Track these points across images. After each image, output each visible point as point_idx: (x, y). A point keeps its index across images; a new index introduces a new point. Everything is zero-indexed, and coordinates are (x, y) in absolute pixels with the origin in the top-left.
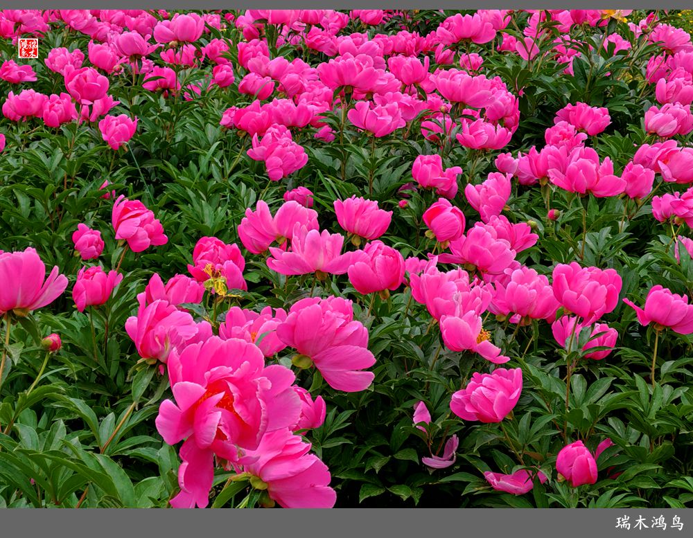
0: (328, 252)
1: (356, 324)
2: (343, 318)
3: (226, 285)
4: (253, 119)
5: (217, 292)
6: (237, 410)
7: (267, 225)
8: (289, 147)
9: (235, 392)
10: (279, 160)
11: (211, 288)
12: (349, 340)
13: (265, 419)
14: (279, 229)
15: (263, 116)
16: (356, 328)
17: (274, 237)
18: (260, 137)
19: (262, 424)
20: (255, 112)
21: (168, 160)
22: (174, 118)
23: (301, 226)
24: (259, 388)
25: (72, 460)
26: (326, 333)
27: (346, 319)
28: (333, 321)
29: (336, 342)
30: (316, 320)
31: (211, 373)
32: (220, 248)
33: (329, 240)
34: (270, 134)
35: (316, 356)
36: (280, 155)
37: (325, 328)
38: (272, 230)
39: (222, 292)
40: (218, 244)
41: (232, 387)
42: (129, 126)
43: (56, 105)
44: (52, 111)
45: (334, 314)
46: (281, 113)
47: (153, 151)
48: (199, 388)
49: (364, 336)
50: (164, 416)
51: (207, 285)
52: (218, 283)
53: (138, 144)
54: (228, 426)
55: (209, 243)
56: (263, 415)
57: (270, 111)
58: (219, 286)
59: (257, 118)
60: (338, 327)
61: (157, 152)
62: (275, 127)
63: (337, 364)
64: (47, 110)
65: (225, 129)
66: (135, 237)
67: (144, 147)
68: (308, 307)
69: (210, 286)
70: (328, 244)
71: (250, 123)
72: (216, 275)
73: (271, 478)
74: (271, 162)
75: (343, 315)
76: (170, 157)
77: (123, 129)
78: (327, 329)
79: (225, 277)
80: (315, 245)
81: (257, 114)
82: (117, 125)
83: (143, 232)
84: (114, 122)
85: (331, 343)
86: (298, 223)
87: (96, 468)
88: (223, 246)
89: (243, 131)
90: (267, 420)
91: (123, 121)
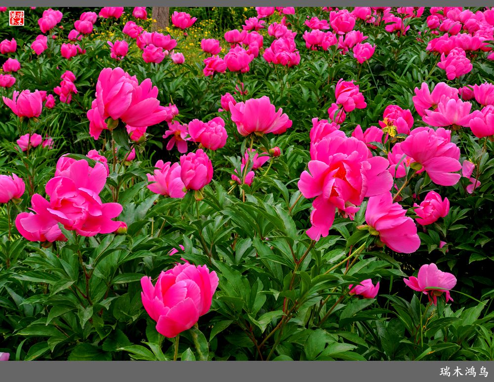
0: (461, 113)
1: (451, 144)
2: (443, 140)
3: (396, 131)
4: (443, 45)
5: (390, 134)
6: (348, 180)
7: (427, 97)
8: (461, 60)
9: (348, 169)
10: (454, 68)
11: (387, 133)
12: (446, 154)
13: (364, 186)
14: (434, 100)
15: (450, 43)
16: (451, 147)
17: (431, 105)
18: (446, 55)
19: (363, 189)
20: (445, 40)
21: (395, 72)
22: (400, 47)
23: (446, 97)
24: (362, 167)
25: (256, 207)
26: (431, 148)
27: (445, 141)
28: (435, 142)
29: (437, 155)
30: (425, 140)
31: (334, 157)
32: (399, 111)
33: (462, 105)
34: (452, 53)
35: (425, 162)
36: (455, 64)
37: (430, 145)
38: (429, 101)
39: (392, 134)
40: (398, 109)
41: (345, 165)
42: (370, 49)
43: (330, 38)
44: (327, 41)
45: (436, 137)
46: (462, 41)
47: (386, 66)
48: (324, 165)
49: (457, 152)
50: (303, 180)
51: (384, 130)
52: (391, 130)
53: (378, 62)
54: (341, 188)
55: (393, 108)
56: (363, 184)
57: (454, 40)
58: (392, 131)
59: (445, 43)
60: (439, 145)
61: (389, 66)
62: (456, 49)
63: (437, 168)
64: (325, 40)
65: (429, 53)
66: (347, 103)
67: (381, 63)
68: (420, 132)
69: (386, 131)
70: (461, 108)
71: (441, 47)
72: (390, 125)
73: (381, 228)
74: (449, 69)
75: (443, 139)
76: (397, 70)
77: (366, 52)
78: (432, 146)
79: (396, 126)
80: (453, 108)
81: (445, 41)
82: (363, 49)
83: (351, 100)
84: (362, 47)
85: (434, 155)
86: (444, 95)
87: (274, 214)
88: (401, 110)
89: (437, 52)
90: (366, 187)
91: (367, 46)
